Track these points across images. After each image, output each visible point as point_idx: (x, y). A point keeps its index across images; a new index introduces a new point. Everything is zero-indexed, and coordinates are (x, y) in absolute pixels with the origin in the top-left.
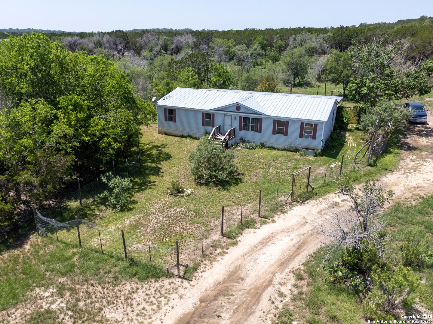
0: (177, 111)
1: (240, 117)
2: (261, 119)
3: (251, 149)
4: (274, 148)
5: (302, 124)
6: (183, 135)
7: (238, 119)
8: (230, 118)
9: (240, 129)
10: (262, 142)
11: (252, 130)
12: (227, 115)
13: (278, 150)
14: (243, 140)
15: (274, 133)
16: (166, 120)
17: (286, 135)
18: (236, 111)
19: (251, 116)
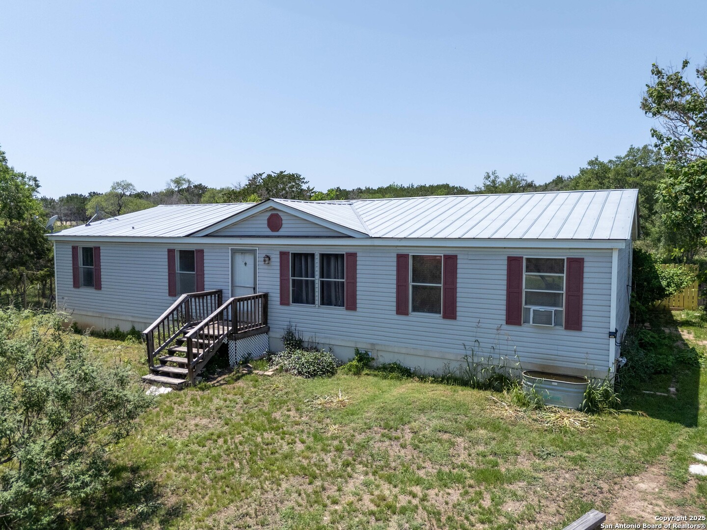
0: (103, 252)
1: (283, 255)
2: (353, 256)
3: (313, 375)
4: (406, 373)
5: (514, 264)
6: (117, 331)
7: (276, 259)
8: (249, 259)
9: (284, 302)
10: (363, 346)
11: (326, 301)
12: (243, 252)
13: (423, 378)
14: (294, 342)
15: (401, 310)
16: (76, 285)
17: (450, 313)
18: (268, 232)
19: (318, 246)
